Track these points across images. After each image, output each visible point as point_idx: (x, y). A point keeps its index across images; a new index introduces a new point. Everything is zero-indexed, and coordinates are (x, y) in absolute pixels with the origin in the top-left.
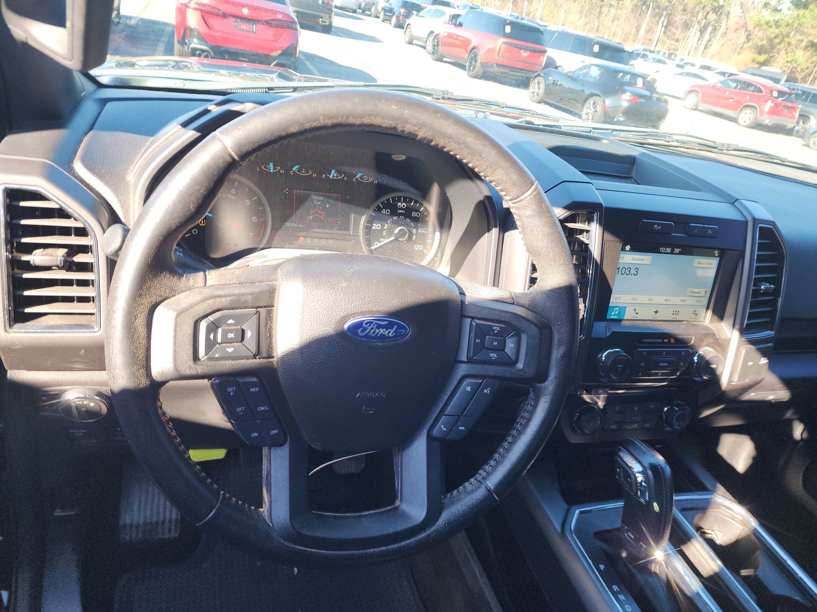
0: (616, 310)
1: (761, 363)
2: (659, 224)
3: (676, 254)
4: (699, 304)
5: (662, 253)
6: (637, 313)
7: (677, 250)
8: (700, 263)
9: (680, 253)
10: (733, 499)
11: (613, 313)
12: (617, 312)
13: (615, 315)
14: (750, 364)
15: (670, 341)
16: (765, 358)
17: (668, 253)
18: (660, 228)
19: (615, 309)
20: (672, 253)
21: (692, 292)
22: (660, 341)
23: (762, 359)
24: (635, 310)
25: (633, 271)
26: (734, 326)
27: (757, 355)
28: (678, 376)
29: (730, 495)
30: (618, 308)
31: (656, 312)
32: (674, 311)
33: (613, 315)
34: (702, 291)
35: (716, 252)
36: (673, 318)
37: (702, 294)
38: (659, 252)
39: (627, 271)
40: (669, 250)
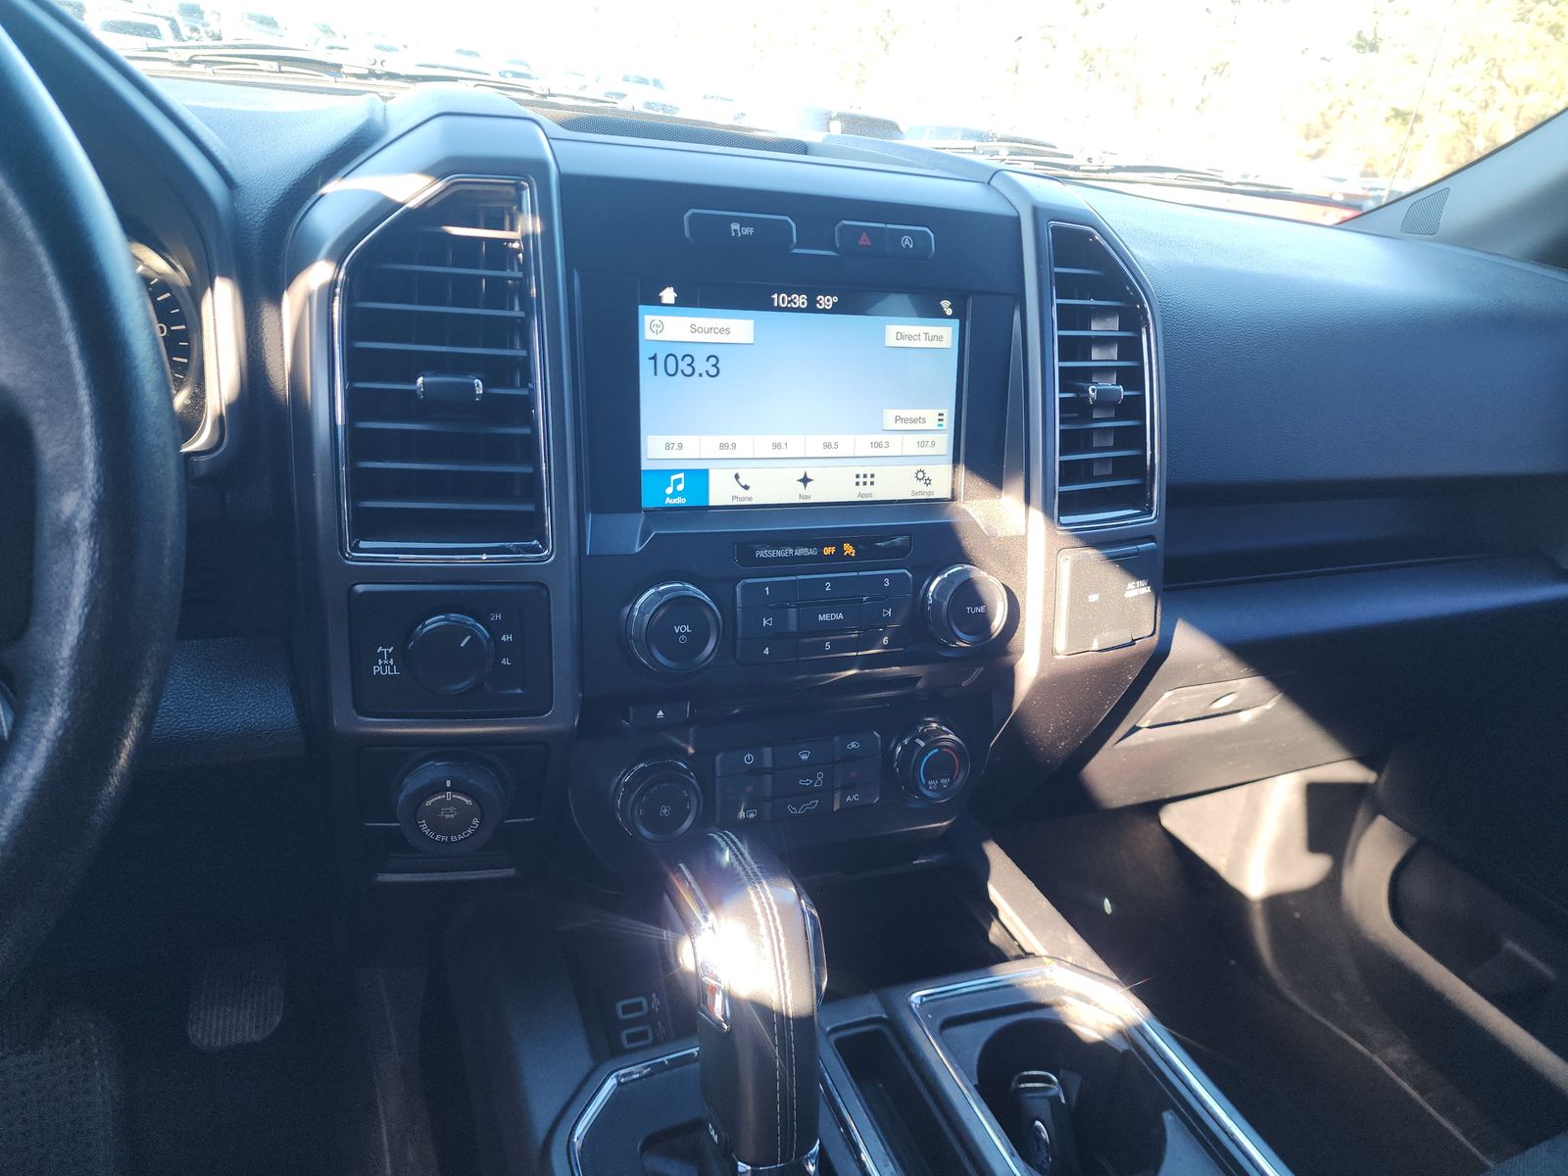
0: (678, 481)
1: (1129, 594)
2: (744, 223)
3: (824, 311)
4: (928, 451)
5: (779, 309)
6: (746, 487)
7: (826, 301)
8: (903, 337)
9: (836, 310)
10: (1107, 971)
11: (669, 491)
12: (680, 487)
13: (675, 494)
14: (1094, 598)
15: (840, 550)
16: (1142, 583)
17: (799, 310)
18: (748, 231)
19: (674, 477)
20: (812, 308)
21: (898, 419)
22: (813, 552)
23: (1131, 585)
24: (737, 477)
25: (701, 365)
26: (1027, 501)
27: (1113, 575)
28: (884, 647)
29: (1101, 963)
30: (681, 475)
31: (805, 480)
32: (858, 476)
33: (672, 496)
34: (931, 417)
35: (945, 304)
36: (860, 495)
37: (932, 421)
38: (768, 306)
39: (683, 365)
40: (801, 300)
